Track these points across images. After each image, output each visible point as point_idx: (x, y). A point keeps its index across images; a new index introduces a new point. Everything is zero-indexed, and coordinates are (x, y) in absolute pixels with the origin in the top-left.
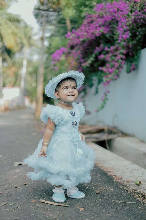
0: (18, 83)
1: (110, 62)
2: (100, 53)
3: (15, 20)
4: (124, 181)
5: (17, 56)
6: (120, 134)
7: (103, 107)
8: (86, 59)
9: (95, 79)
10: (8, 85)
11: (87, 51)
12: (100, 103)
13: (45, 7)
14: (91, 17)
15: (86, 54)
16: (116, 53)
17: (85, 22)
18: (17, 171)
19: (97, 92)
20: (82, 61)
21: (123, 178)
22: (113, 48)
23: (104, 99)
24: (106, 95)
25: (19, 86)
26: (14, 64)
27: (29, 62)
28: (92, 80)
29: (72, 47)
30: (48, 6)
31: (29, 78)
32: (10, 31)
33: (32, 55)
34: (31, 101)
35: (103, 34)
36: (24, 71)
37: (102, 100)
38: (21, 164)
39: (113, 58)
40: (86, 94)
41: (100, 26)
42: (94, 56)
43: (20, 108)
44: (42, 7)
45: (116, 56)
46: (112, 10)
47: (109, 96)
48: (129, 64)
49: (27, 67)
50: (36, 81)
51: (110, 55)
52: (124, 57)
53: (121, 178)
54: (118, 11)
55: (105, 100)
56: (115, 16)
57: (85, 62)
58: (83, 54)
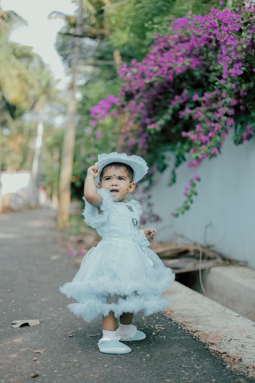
0: (28, 164)
1: (203, 121)
2: (182, 107)
3: (24, 55)
4: (248, 368)
5: (28, 118)
6: (219, 260)
7: (187, 208)
8: (153, 119)
9: (170, 156)
10: (9, 168)
11: (156, 103)
12: (182, 200)
13: (78, 31)
14: (165, 41)
15: (154, 110)
16: (214, 106)
17: (155, 49)
18: (18, 340)
19: (174, 181)
20: (148, 121)
21: (243, 359)
22: (208, 95)
23: (189, 192)
24: (194, 185)
25: (30, 169)
26: (21, 130)
27: (48, 128)
28: (163, 158)
29: (129, 96)
30: (83, 29)
31: (46, 156)
32: (14, 72)
33: (52, 115)
34: (50, 197)
35: (189, 71)
36: (38, 143)
37: (186, 194)
38: (27, 324)
39: (209, 114)
40: (151, 183)
41: (182, 56)
42: (170, 111)
43: (31, 208)
44: (72, 31)
45: (214, 111)
46: (207, 24)
47: (199, 187)
48: (239, 127)
49: (44, 137)
50: (60, 160)
51: (203, 108)
52: (231, 112)
53: (240, 360)
54: (220, 25)
55: (191, 195)
56: (215, 35)
57: (153, 123)
58: (148, 110)
